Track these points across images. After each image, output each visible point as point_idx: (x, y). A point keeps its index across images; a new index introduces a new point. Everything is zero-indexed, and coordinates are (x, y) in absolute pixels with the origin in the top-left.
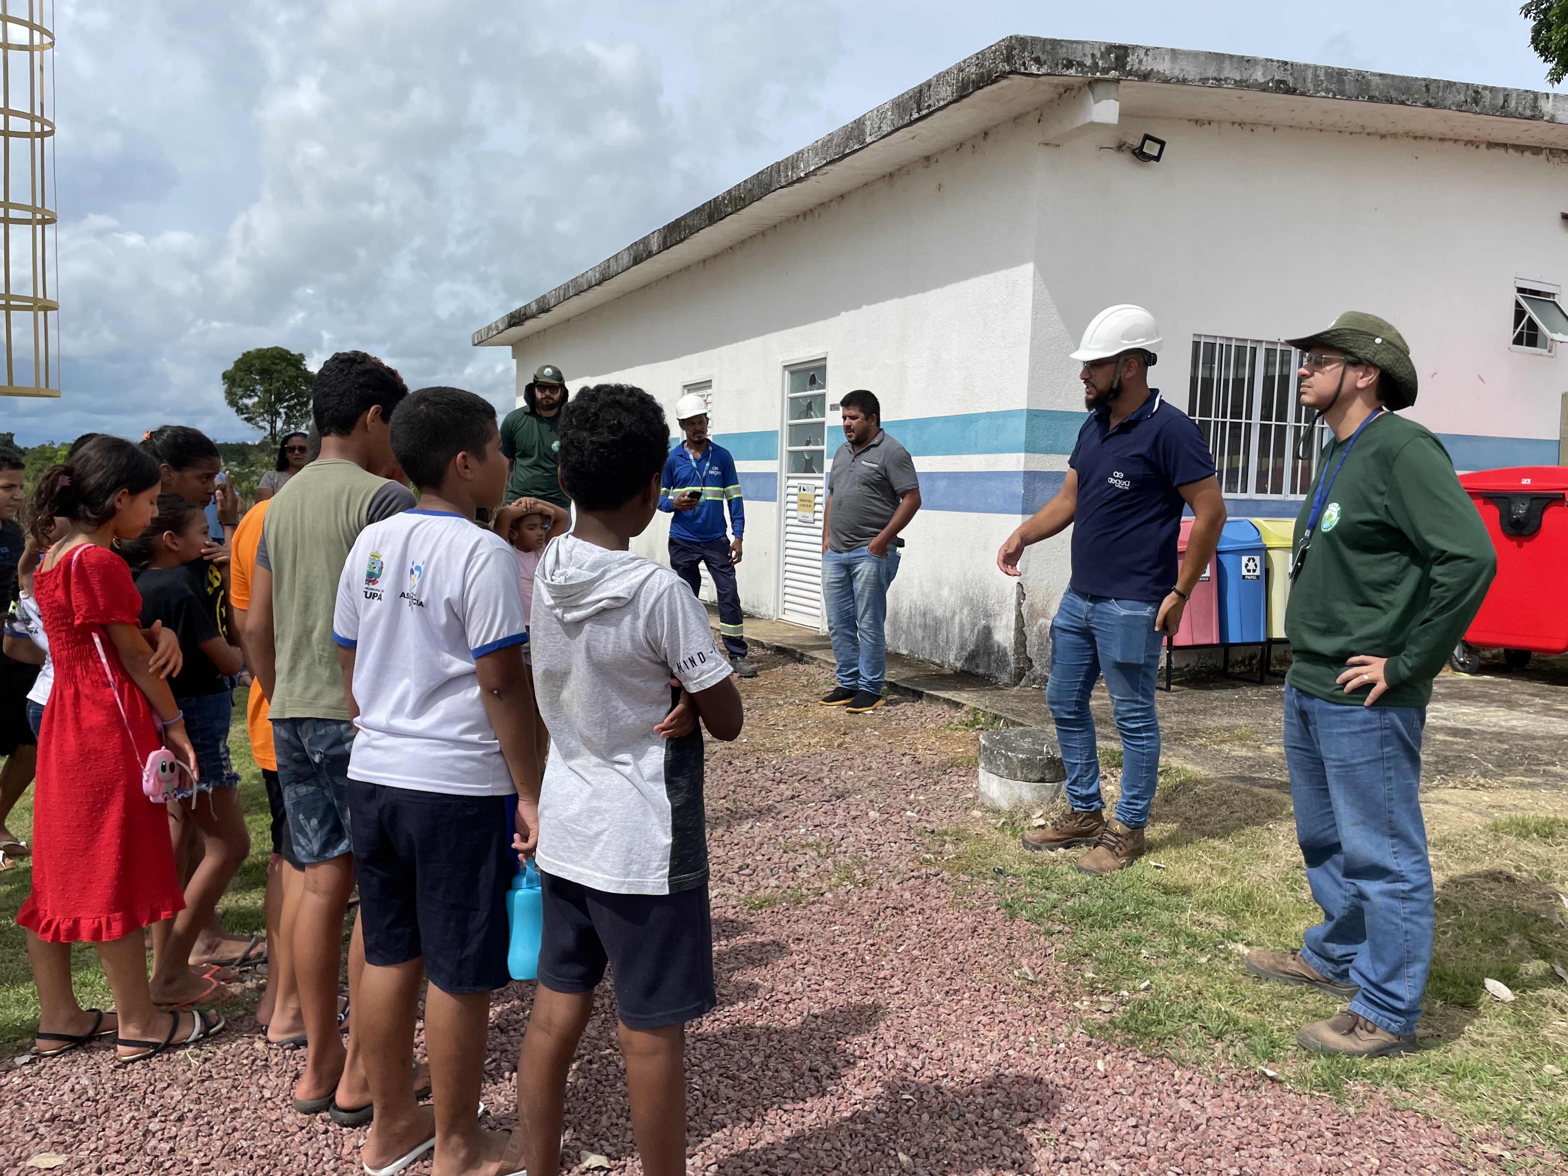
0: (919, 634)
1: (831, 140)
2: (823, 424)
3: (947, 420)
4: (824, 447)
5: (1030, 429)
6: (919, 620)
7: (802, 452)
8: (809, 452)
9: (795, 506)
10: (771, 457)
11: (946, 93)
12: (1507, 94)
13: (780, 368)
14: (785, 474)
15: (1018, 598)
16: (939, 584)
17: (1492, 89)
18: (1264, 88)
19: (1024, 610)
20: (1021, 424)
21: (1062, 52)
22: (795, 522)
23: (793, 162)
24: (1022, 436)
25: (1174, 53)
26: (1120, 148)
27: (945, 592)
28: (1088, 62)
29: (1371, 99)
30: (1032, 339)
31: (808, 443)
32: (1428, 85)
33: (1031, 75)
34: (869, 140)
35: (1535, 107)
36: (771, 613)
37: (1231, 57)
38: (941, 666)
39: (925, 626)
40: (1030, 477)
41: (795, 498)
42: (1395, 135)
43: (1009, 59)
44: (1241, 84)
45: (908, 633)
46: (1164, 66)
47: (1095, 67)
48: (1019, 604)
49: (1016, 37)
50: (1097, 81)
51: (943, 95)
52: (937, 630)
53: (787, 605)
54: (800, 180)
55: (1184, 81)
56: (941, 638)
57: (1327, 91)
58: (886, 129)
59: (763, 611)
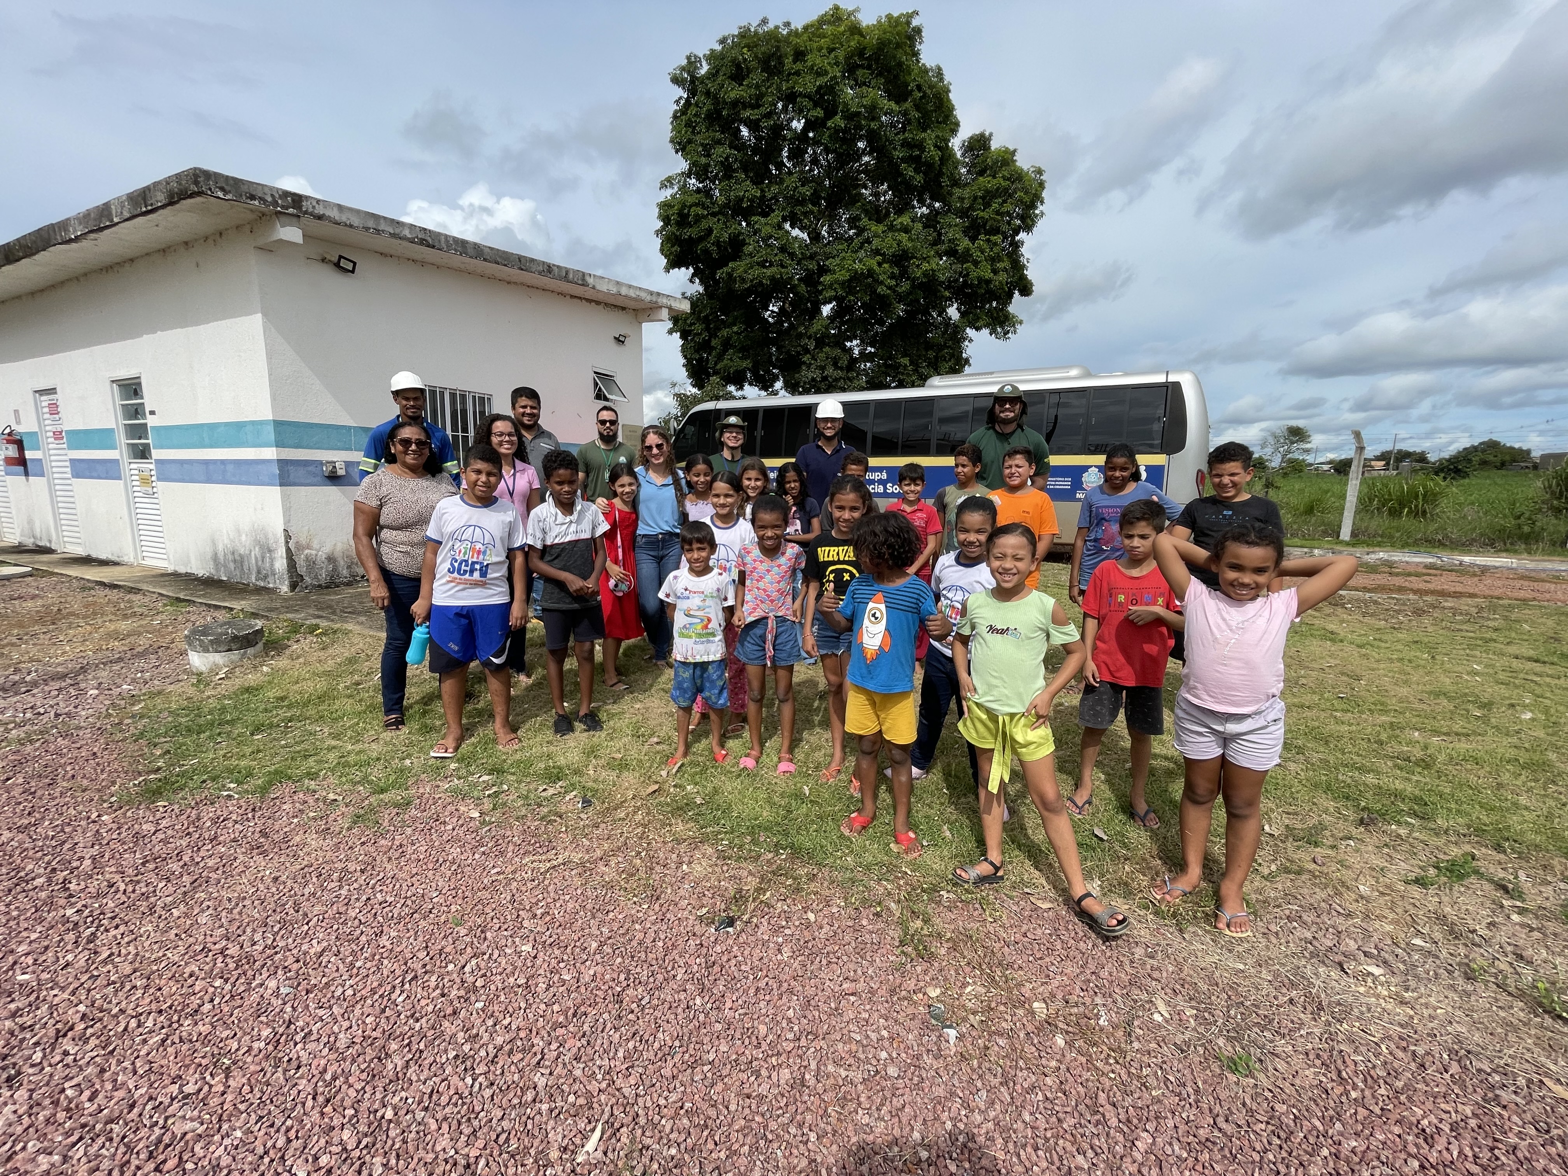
0: (232, 566)
1: (89, 214)
2: (146, 424)
3: (227, 424)
4: (150, 441)
5: (277, 433)
6: (230, 557)
7: (136, 444)
8: (142, 444)
9: (138, 483)
10: (113, 447)
11: (160, 198)
12: (567, 271)
13: (108, 383)
14: (126, 460)
15: (286, 538)
16: (239, 532)
17: (558, 267)
18: (412, 241)
19: (291, 545)
20: (271, 428)
21: (244, 188)
22: (140, 494)
23: (64, 225)
24: (272, 437)
25: (340, 207)
26: (323, 260)
27: (243, 538)
28: (269, 199)
29: (485, 260)
30: (270, 375)
31: (140, 438)
32: (520, 258)
33: (218, 198)
34: (116, 220)
35: (583, 280)
36: (132, 560)
37: (385, 218)
38: (248, 585)
39: (235, 561)
40: (283, 463)
41: (137, 478)
42: (515, 283)
43: (196, 183)
44: (393, 235)
45: (225, 566)
46: (334, 214)
47: (275, 203)
48: (287, 543)
49: (200, 169)
50: (280, 212)
51: (159, 198)
52: (242, 562)
53: (145, 554)
54: (71, 241)
55: (351, 226)
56: (246, 568)
57: (456, 250)
58: (127, 215)
59: (125, 559)
